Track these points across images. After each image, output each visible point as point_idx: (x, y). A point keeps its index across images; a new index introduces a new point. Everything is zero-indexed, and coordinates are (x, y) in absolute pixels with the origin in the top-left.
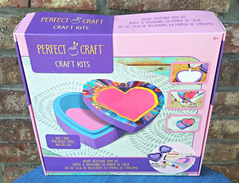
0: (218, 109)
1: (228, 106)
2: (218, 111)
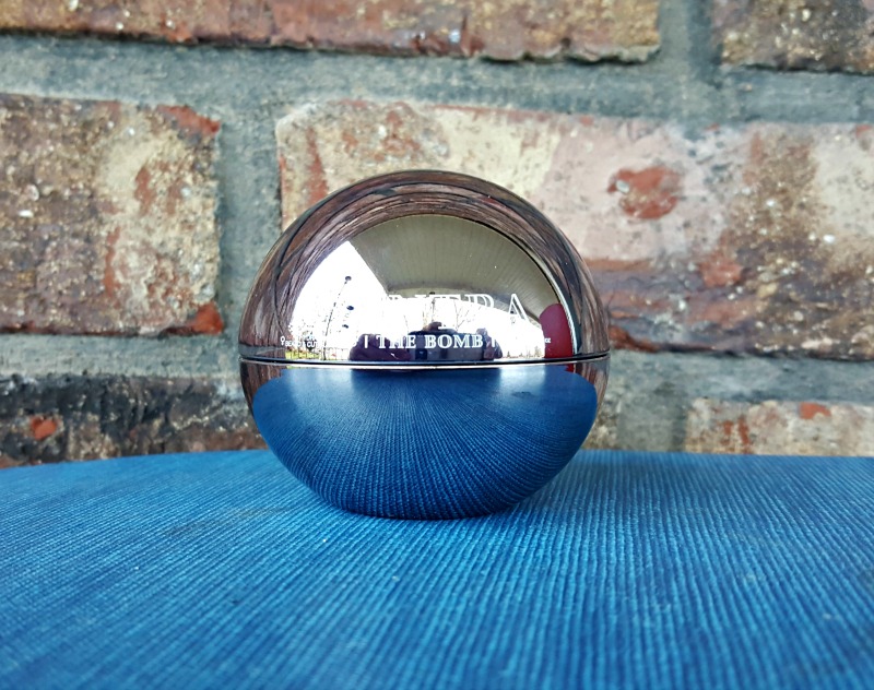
0: (771, 289)
1: (839, 260)
2: (771, 312)
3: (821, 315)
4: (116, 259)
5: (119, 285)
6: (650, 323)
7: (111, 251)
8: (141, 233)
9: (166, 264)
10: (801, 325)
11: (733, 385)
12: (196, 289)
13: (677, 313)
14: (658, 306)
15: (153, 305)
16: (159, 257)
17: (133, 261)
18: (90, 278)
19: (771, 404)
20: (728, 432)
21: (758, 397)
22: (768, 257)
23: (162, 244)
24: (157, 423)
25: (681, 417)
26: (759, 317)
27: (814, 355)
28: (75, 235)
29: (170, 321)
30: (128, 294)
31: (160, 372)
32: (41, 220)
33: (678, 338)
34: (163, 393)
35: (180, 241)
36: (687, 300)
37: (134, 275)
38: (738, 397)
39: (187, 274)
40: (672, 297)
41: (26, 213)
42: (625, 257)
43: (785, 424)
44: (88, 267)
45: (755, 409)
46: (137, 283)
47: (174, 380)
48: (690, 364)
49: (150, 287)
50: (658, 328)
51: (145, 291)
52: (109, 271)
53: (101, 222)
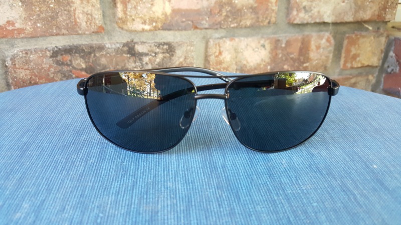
3: (235, 19)
4: (76, 16)
5: (78, 22)
6: (201, 23)
7: (75, 14)
8: (82, 9)
9: (89, 16)
10: (231, 22)
11: (217, 35)
12: (97, 22)
13: (206, 21)
14: (202, 20)
15: (87, 27)
16: (87, 14)
17: (81, 16)
18: (70, 21)
19: (224, 39)
20: (216, 46)
21: (222, 38)
22: (224, 6)
23: (87, 11)
24: (93, 55)
25: (207, 43)
26: (222, 20)
27: (233, 27)
28: (65, 10)
29: (92, 30)
30: (81, 24)
31: (91, 42)
32: (56, 7)
33: (207, 26)
34: (93, 48)
35: (92, 10)
36: (209, 18)
37: (81, 19)
38: (218, 38)
39: (95, 18)
40: (205, 17)
41: (52, 6)
42: (196, 8)
43: (227, 43)
44: (69, 18)
45: (221, 41)
46: (83, 21)
47: (95, 44)
48: (209, 32)
49: (86, 23)
50: (202, 24)
51: (85, 23)
52: (75, 18)
53: (71, 7)
